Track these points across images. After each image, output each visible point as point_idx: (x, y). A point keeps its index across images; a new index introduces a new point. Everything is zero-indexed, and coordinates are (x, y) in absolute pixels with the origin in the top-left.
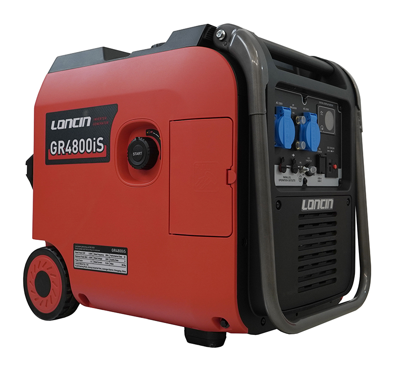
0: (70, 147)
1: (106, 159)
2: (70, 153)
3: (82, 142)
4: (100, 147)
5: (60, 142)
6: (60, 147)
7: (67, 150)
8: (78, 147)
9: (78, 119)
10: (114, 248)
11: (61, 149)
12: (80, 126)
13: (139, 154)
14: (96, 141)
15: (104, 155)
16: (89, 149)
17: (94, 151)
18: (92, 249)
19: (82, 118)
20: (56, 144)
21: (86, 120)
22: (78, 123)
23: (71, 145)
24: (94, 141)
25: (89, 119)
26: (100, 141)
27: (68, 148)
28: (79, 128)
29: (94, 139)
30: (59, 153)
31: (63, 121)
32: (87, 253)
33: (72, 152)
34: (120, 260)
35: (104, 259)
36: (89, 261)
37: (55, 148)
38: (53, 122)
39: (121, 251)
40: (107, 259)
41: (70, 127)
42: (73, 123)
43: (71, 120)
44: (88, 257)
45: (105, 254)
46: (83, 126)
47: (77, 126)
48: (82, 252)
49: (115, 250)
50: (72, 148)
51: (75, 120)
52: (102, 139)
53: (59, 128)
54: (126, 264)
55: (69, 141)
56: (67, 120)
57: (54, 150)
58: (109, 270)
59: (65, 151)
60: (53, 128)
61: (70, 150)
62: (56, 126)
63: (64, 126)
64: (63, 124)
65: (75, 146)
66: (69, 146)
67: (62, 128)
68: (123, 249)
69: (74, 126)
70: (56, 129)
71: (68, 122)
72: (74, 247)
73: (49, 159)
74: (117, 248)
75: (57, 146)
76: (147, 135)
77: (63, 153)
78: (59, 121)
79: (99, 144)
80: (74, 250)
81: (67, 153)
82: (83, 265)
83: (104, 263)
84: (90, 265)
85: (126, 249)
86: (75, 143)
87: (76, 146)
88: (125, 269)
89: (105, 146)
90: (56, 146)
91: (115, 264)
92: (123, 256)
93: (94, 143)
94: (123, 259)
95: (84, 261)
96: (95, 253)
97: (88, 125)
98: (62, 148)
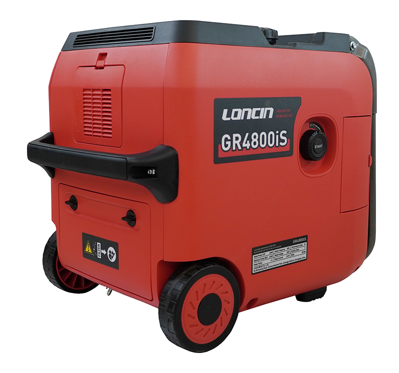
0: (248, 142)
1: (289, 153)
2: (248, 148)
3: (263, 136)
4: (283, 141)
5: (235, 136)
6: (235, 142)
7: (244, 145)
8: (258, 141)
9: (259, 109)
10: (295, 239)
11: (236, 144)
12: (261, 117)
13: (319, 146)
14: (279, 134)
15: (288, 149)
16: (271, 143)
17: (277, 145)
18: (273, 247)
19: (263, 109)
20: (229, 138)
21: (268, 112)
22: (258, 113)
23: (249, 139)
24: (277, 134)
25: (272, 110)
26: (284, 135)
27: (246, 143)
28: (259, 119)
29: (277, 132)
30: (234, 149)
31: (239, 110)
32: (267, 253)
33: (251, 147)
34: (300, 249)
35: (285, 253)
36: (269, 261)
37: (229, 143)
38: (225, 111)
39: (302, 239)
40: (288, 252)
41: (248, 118)
42: (252, 114)
43: (249, 110)
44: (268, 256)
45: (286, 248)
46: (265, 117)
47: (257, 118)
48: (262, 254)
49: (296, 241)
50: (250, 143)
51: (255, 110)
52: (285, 132)
53: (233, 118)
54: (306, 250)
55: (247, 134)
56: (245, 110)
57: (226, 146)
58: (290, 261)
59: (241, 146)
60: (224, 118)
61: (248, 145)
62: (229, 115)
63: (240, 117)
64: (240, 114)
65: (254, 140)
66: (247, 140)
67: (238, 118)
68: (303, 237)
69: (254, 117)
70: (229, 119)
71: (246, 113)
72: (253, 251)
73: (220, 156)
74: (297, 238)
75: (231, 140)
76: (310, 127)
77: (240, 148)
78: (234, 110)
79: (282, 138)
80: (253, 254)
81: (245, 149)
82: (263, 267)
83: (285, 257)
84: (270, 265)
85: (306, 236)
86: (255, 137)
87: (256, 140)
88: (305, 255)
89: (289, 140)
90: (229, 140)
91: (296, 254)
92: (303, 244)
93: (277, 136)
94: (303, 247)
95: (264, 262)
96: (276, 250)
97: (271, 116)
98: (238, 142)
